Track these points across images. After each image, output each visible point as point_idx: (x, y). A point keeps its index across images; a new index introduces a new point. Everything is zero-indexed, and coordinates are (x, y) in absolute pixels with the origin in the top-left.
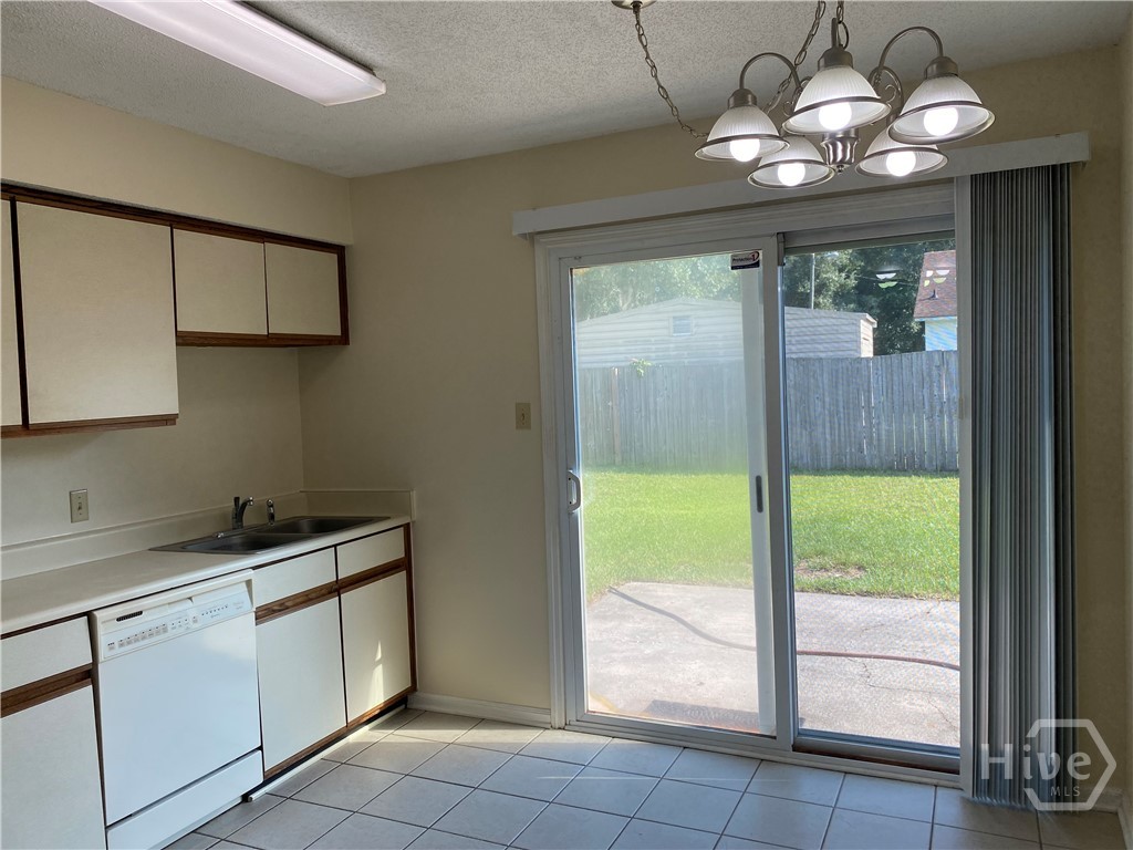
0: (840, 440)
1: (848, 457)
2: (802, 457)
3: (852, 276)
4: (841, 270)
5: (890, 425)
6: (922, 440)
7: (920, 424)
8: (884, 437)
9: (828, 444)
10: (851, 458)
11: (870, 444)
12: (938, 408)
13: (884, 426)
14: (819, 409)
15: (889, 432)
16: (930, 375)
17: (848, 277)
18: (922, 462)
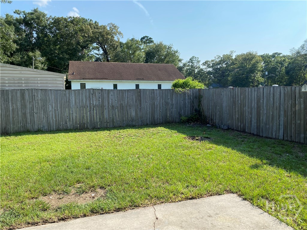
0: (58, 120)
1: (62, 126)
2: (44, 126)
3: (46, 66)
4: (42, 64)
5: (76, 114)
6: (87, 119)
7: (86, 113)
8: (74, 118)
9: (54, 122)
10: (63, 126)
11: (70, 120)
12: (92, 108)
13: (74, 114)
14: (50, 108)
15: (76, 117)
16: (89, 97)
17: (44, 66)
18: (87, 126)
